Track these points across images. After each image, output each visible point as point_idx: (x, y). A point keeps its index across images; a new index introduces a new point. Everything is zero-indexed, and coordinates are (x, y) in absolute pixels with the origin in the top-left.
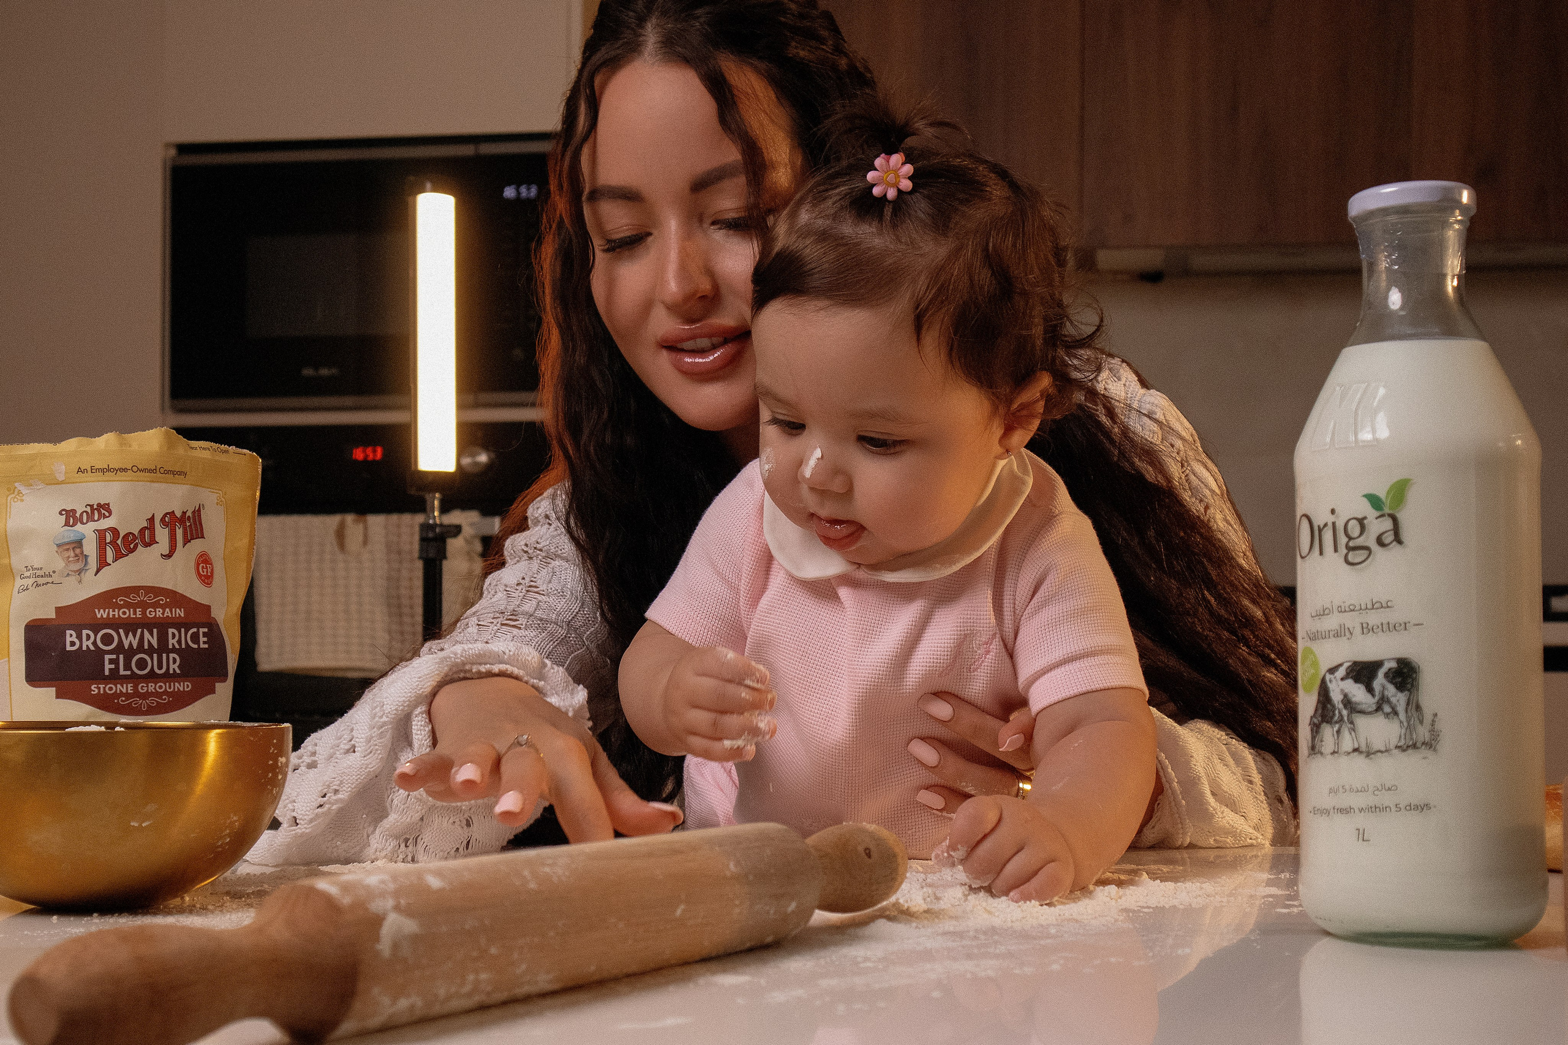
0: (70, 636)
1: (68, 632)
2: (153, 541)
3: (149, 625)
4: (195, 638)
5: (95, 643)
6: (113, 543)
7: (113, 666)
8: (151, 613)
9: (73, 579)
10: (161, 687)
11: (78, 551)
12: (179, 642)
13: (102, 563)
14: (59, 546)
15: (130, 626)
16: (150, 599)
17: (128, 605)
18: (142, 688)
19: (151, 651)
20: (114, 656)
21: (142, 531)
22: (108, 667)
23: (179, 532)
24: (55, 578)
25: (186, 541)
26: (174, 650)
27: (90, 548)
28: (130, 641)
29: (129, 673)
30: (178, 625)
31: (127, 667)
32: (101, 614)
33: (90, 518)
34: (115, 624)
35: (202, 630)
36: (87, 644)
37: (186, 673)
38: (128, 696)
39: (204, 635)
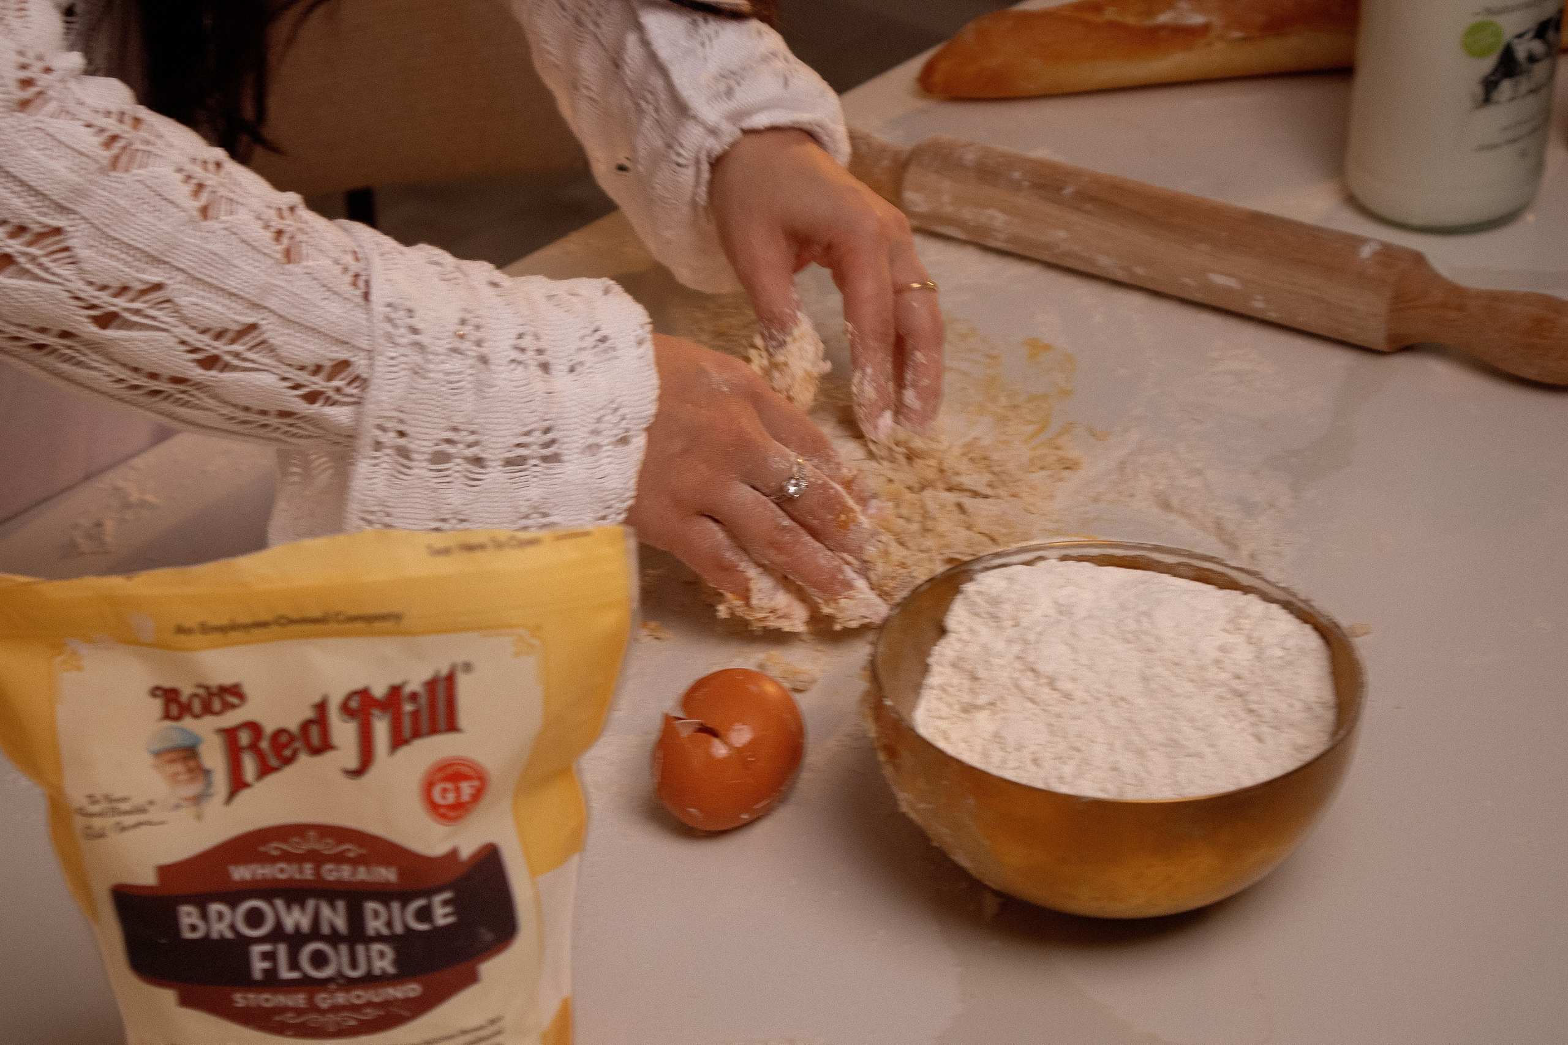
0: (188, 915)
1: (185, 909)
2: (325, 746)
3: (330, 893)
4: (424, 914)
5: (233, 927)
6: (254, 747)
7: (266, 965)
8: (332, 873)
9: (186, 814)
10: (361, 996)
11: (192, 764)
12: (389, 924)
13: (237, 784)
14: (157, 754)
15: (295, 894)
16: (327, 847)
17: (287, 857)
18: (323, 1000)
19: (334, 938)
20: (267, 947)
21: (305, 726)
22: (259, 966)
23: (381, 728)
24: (154, 815)
25: (398, 741)
26: (379, 938)
27: (214, 757)
28: (296, 919)
29: (295, 975)
30: (384, 894)
31: (294, 965)
32: (241, 873)
33: (207, 710)
34: (268, 891)
35: (438, 899)
36: (220, 929)
37: (405, 970)
38: (299, 1011)
39: (445, 903)
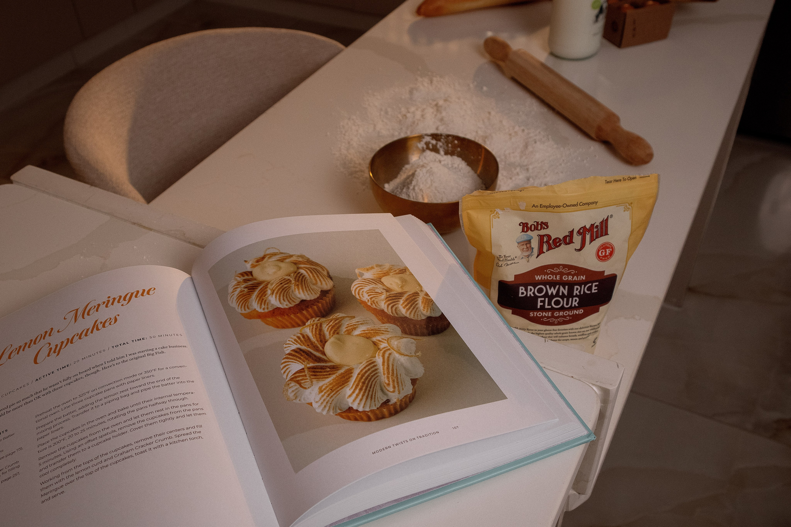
0: (522, 290)
1: (521, 288)
2: (571, 242)
3: (564, 284)
4: (590, 289)
5: (534, 293)
6: (548, 242)
7: (542, 304)
8: (565, 278)
9: (524, 260)
10: (567, 313)
11: (528, 245)
12: (580, 292)
13: (541, 252)
14: (518, 243)
15: (552, 284)
16: (565, 271)
17: (552, 273)
18: (556, 314)
19: (563, 297)
20: (543, 299)
21: (566, 237)
22: (539, 304)
23: (588, 237)
24: (516, 260)
25: (592, 240)
26: (577, 296)
28: (552, 291)
29: (550, 307)
30: (580, 284)
31: (549, 304)
32: (538, 278)
33: (536, 229)
34: (545, 283)
35: (594, 284)
36: (530, 293)
37: (580, 306)
38: (548, 317)
39: (596, 286)
